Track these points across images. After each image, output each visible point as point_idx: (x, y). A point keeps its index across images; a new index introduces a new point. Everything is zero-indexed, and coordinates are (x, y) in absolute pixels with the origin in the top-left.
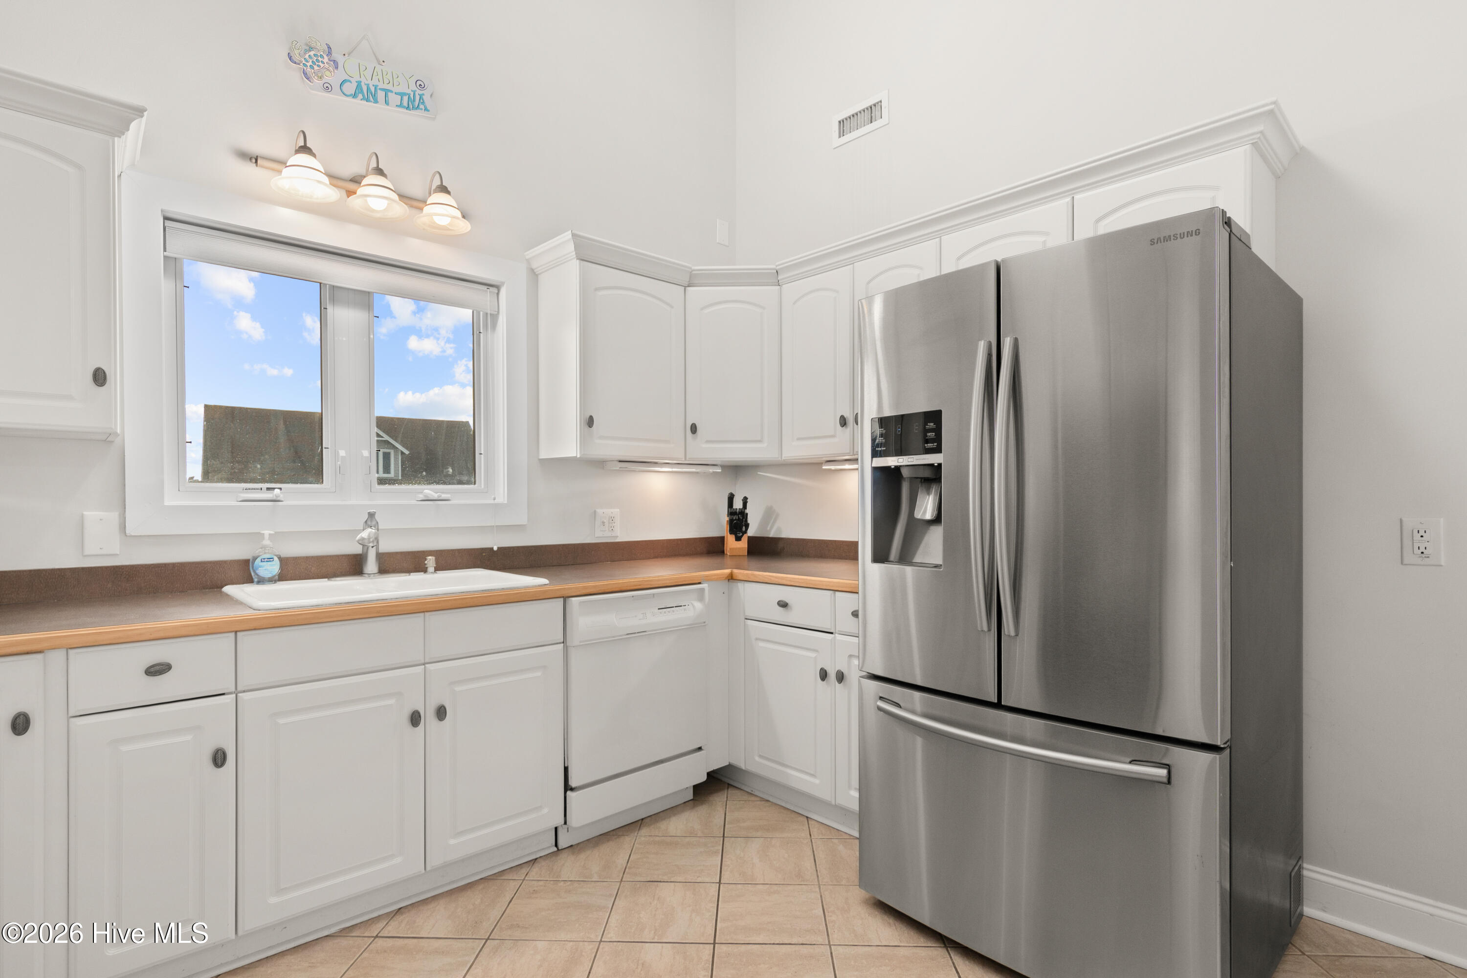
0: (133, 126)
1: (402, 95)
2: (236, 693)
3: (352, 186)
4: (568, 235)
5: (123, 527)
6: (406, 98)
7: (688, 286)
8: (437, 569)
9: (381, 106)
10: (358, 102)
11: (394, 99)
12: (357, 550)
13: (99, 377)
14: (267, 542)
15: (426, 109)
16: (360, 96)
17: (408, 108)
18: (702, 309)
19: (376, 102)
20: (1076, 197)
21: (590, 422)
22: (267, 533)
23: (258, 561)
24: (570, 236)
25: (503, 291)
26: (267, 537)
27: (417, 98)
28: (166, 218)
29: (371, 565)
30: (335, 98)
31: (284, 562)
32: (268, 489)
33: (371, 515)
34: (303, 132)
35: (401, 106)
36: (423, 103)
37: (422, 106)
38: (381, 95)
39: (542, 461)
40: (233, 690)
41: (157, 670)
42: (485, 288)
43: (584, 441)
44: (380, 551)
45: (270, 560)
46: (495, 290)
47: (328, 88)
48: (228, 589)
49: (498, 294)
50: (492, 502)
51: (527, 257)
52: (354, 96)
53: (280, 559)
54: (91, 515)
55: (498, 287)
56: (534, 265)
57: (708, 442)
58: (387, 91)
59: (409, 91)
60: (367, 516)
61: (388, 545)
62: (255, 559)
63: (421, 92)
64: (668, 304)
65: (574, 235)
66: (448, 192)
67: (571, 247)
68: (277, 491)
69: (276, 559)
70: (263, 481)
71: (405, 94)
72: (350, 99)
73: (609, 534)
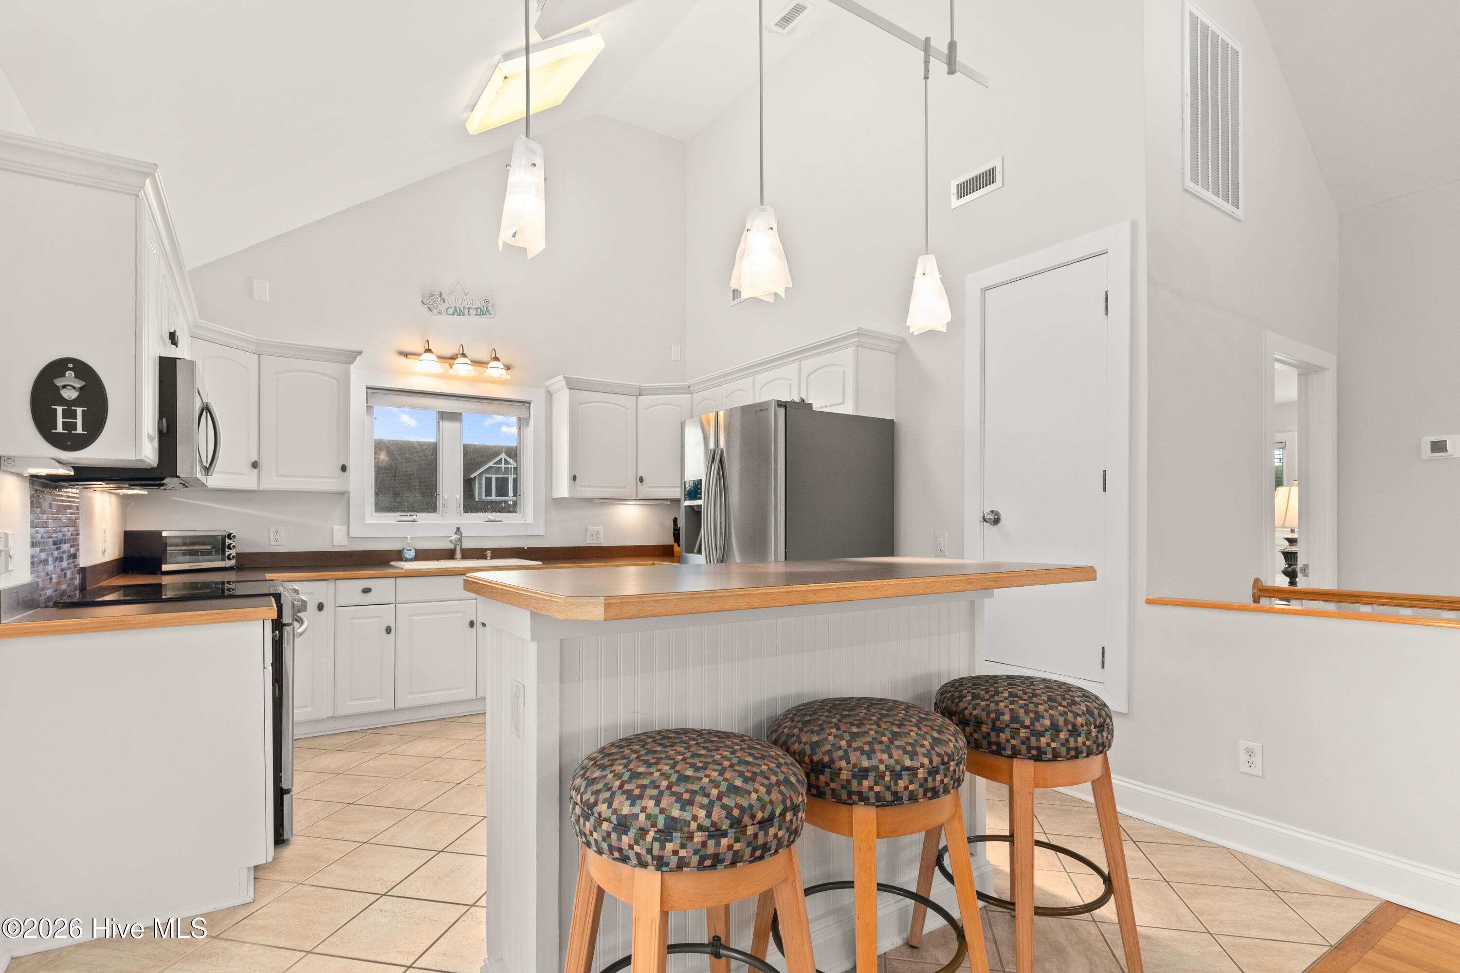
0: (358, 358)
1: (477, 309)
2: (395, 603)
3: (451, 361)
4: (561, 377)
5: (348, 533)
6: (479, 310)
7: (640, 395)
8: (492, 558)
9: (467, 316)
10: (455, 317)
11: (473, 312)
12: (451, 546)
13: (344, 468)
14: (409, 541)
15: (490, 314)
16: (456, 314)
17: (480, 315)
18: (647, 409)
19: (464, 315)
20: (802, 362)
21: (574, 478)
22: (409, 536)
23: (405, 551)
24: (562, 378)
25: (532, 405)
26: (409, 539)
27: (485, 308)
28: (368, 388)
29: (458, 555)
30: (444, 318)
31: (417, 551)
32: (411, 515)
33: (458, 529)
34: (428, 341)
35: (476, 315)
36: (488, 311)
37: (487, 313)
38: (466, 311)
39: (554, 499)
40: (394, 602)
41: (367, 591)
42: (521, 404)
43: (571, 489)
44: (463, 548)
45: (410, 550)
46: (528, 405)
47: (440, 313)
48: (392, 563)
49: (529, 407)
50: (524, 522)
51: (546, 385)
52: (453, 314)
53: (415, 550)
54: (336, 528)
55: (529, 403)
56: (550, 389)
57: (650, 487)
58: (469, 309)
59: (480, 306)
60: (456, 530)
61: (467, 545)
62: (404, 549)
63: (487, 306)
64: (625, 407)
65: (564, 377)
66: (499, 360)
67: (564, 383)
68: (415, 516)
69: (413, 550)
70: (408, 511)
71: (478, 308)
72: (451, 316)
73: (595, 541)
